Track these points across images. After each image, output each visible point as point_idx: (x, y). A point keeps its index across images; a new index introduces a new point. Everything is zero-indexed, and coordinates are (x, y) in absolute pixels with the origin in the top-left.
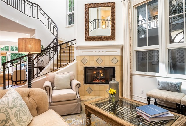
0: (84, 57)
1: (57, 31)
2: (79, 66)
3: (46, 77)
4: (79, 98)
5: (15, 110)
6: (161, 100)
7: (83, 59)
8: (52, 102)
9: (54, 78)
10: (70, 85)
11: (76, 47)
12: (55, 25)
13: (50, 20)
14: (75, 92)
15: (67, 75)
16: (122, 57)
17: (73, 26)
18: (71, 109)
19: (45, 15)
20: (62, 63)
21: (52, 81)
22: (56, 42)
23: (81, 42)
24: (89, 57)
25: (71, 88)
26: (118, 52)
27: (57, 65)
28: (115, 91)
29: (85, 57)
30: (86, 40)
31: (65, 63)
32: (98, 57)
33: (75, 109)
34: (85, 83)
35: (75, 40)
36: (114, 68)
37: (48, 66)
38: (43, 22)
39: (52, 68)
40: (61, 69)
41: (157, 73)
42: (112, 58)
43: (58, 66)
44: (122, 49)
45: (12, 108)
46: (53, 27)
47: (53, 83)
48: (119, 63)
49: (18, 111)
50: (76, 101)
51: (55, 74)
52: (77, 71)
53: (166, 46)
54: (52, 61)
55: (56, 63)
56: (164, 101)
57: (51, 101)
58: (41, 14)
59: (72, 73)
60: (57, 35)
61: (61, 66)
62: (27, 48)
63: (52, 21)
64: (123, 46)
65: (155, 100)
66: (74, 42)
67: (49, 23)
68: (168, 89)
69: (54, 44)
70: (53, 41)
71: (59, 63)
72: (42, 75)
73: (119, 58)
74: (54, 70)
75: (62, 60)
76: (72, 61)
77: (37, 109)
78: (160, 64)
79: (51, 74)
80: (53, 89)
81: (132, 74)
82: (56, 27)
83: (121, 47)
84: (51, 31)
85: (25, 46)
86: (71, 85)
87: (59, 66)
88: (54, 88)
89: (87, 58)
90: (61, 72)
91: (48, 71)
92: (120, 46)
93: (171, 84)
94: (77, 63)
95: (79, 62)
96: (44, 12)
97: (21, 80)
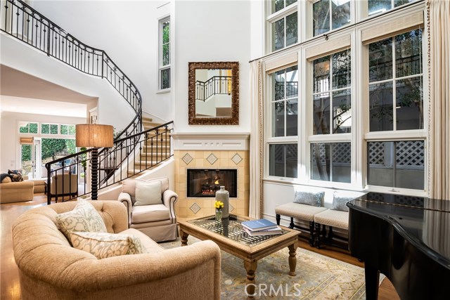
0: (186, 152)
1: (140, 101)
2: (178, 168)
3: (121, 186)
4: (174, 217)
5: (92, 222)
6: (300, 219)
7: (186, 155)
8: (132, 223)
9: (135, 188)
10: (160, 199)
11: (174, 136)
12: (137, 91)
13: (126, 80)
14: (169, 209)
15: (155, 183)
16: (248, 152)
17: (169, 92)
18: (162, 234)
19: (118, 72)
20: (149, 162)
21: (132, 192)
22: (138, 123)
23: (182, 126)
24: (194, 152)
25: (163, 203)
26: (242, 145)
27: (140, 165)
28: (222, 204)
29: (189, 152)
30: (190, 123)
31: (154, 162)
32: (210, 153)
33: (168, 233)
34: (188, 196)
35: (172, 122)
36: (235, 171)
37: (124, 165)
38: (113, 83)
39: (131, 170)
40: (148, 173)
41: (294, 179)
42: (232, 154)
43: (142, 166)
44: (249, 139)
45: (89, 219)
46: (132, 93)
47: (132, 196)
48: (243, 163)
49: (96, 223)
50: (169, 221)
51: (136, 181)
52: (175, 176)
53: (307, 138)
54: (131, 157)
55: (137, 161)
56: (304, 221)
57: (130, 222)
58: (109, 69)
59: (164, 180)
60: (140, 111)
61: (147, 167)
62: (91, 140)
63: (131, 83)
64: (250, 136)
65: (292, 219)
66: (170, 127)
67: (125, 86)
68: (306, 202)
69: (135, 127)
70: (133, 122)
71: (143, 162)
72: (114, 183)
73: (243, 155)
74: (135, 175)
75: (149, 156)
76: (167, 158)
77: (114, 227)
78: (299, 165)
79: (129, 182)
80: (133, 205)
81: (263, 180)
82: (137, 95)
83: (247, 136)
84: (129, 100)
85: (89, 138)
86: (162, 199)
87: (143, 168)
88: (135, 204)
89: (192, 154)
90: (146, 178)
91: (125, 175)
92: (245, 135)
93: (310, 194)
94: (174, 163)
95: (178, 160)
96: (116, 66)
97: (65, 193)
